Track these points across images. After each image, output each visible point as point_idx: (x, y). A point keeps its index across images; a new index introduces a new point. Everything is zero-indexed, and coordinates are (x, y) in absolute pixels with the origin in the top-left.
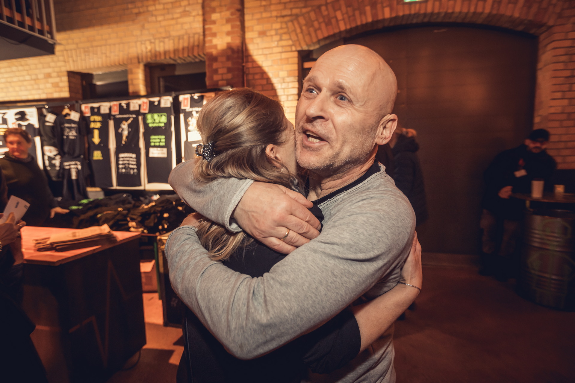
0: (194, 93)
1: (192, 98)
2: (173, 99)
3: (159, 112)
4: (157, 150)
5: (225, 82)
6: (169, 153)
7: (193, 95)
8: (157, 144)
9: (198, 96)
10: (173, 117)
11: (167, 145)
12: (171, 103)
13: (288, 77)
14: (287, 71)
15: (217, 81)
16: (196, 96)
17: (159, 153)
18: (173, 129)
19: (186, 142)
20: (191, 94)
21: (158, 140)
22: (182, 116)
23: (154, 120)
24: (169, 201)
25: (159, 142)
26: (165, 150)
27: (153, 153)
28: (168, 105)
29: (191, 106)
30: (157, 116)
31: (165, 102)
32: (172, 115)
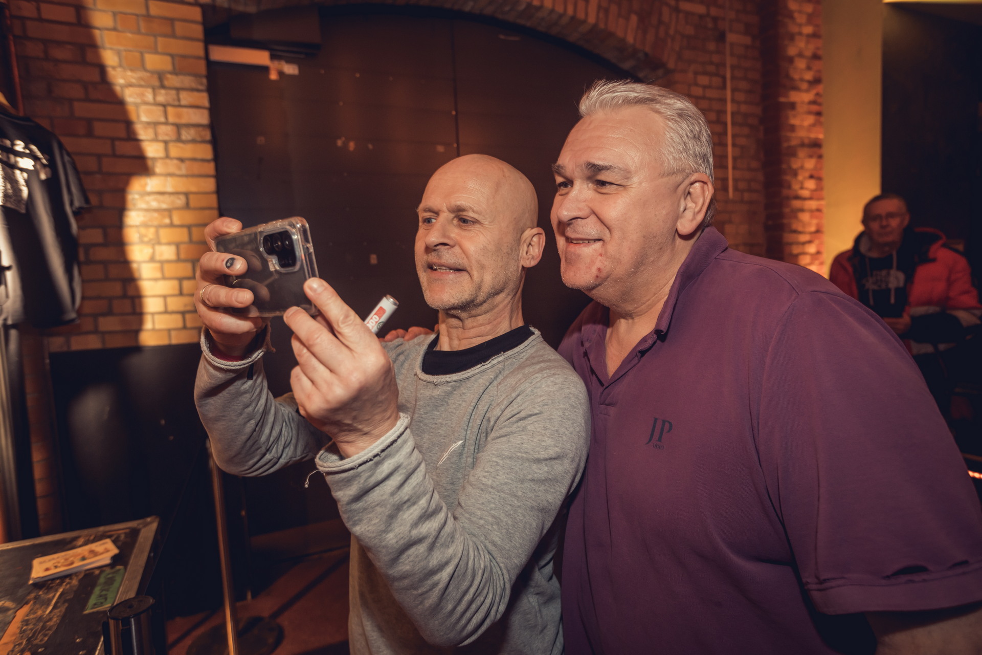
13: (175, 72)
14: (172, 56)
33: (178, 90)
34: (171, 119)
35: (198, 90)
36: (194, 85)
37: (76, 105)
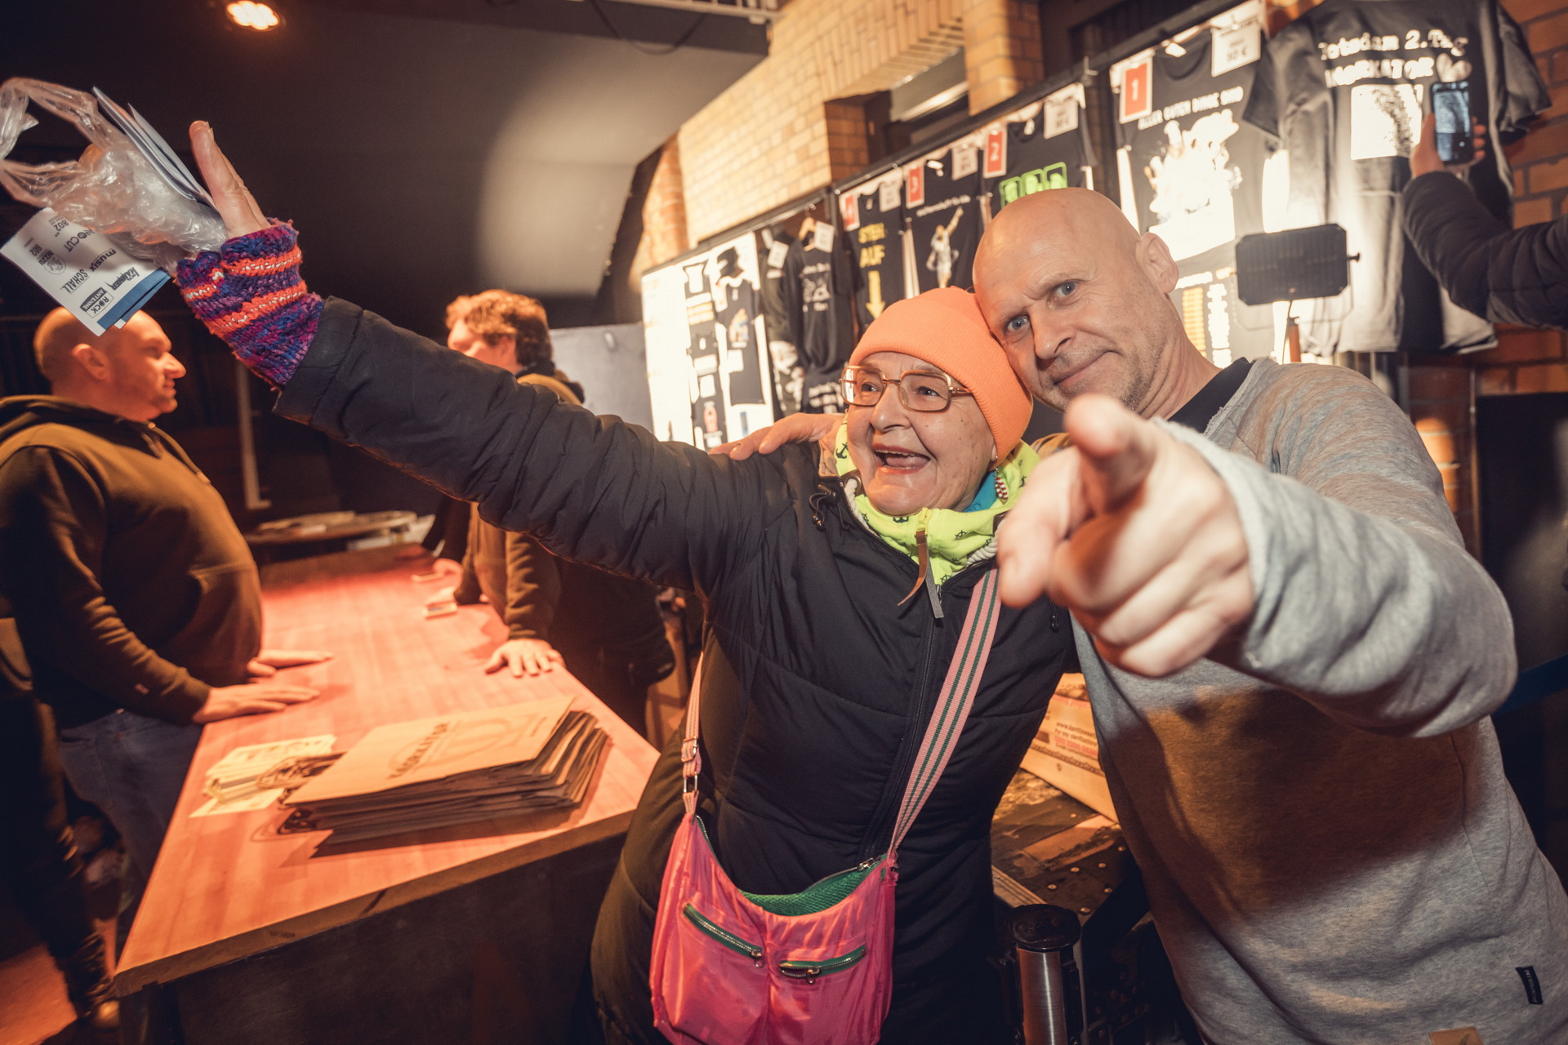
0: (1168, 36)
1: (1162, 63)
2: (1087, 90)
3: (1042, 165)
7: (1165, 43)
10: (1089, 174)
12: (1080, 109)
16: (1177, 46)
20: (1155, 43)
22: (1123, 156)
29: (1159, 104)
30: (1035, 179)
31: (1060, 114)
32: (1087, 165)
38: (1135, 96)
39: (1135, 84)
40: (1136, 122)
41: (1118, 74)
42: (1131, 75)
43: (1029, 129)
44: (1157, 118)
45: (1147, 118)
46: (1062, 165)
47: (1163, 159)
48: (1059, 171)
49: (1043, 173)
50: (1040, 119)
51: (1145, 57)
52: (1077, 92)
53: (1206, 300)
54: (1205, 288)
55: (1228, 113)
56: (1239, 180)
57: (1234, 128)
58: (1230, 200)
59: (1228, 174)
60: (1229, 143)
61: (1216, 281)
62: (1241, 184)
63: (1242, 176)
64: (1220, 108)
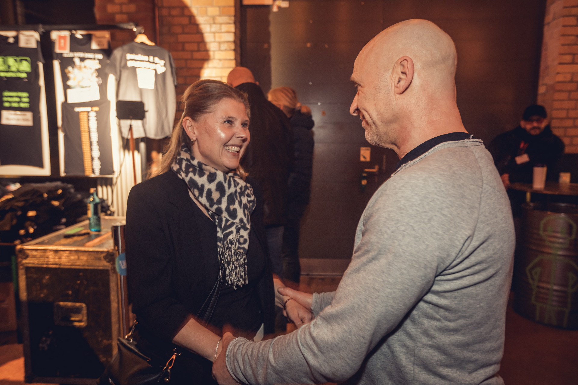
0: (76, 30)
1: (72, 37)
2: (41, 36)
3: (18, 56)
4: (16, 114)
5: (125, 17)
6: (37, 119)
7: (74, 32)
8: (15, 105)
9: (82, 35)
10: (41, 65)
11: (34, 108)
12: (37, 42)
13: (220, 15)
14: (219, 7)
15: (113, 15)
16: (79, 34)
17: (18, 120)
18: (42, 82)
19: (65, 104)
20: (70, 30)
21: (17, 99)
22: (56, 64)
23: (9, 67)
24: (37, 193)
25: (18, 102)
26: (29, 115)
27: (8, 119)
28: (33, 45)
29: (72, 50)
30: (14, 60)
31: (28, 40)
32: (41, 61)
33: (221, 24)
34: (217, 40)
35: (230, 23)
36: (228, 21)
37: (179, 36)
38: (62, 44)
39: (62, 41)
40: (61, 54)
41: (55, 35)
42: (60, 37)
43: (11, 40)
44: (71, 55)
45: (67, 53)
46: (28, 59)
47: (73, 68)
48: (26, 60)
49: (18, 59)
50: (16, 38)
51: (66, 33)
52: (36, 35)
53: (88, 116)
54: (88, 112)
55: (97, 61)
56: (101, 82)
57: (99, 66)
58: (98, 88)
59: (97, 79)
60: (97, 70)
61: (92, 111)
62: (101, 84)
63: (102, 81)
64: (94, 59)
